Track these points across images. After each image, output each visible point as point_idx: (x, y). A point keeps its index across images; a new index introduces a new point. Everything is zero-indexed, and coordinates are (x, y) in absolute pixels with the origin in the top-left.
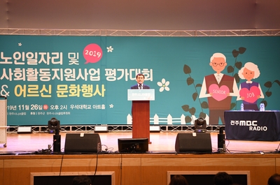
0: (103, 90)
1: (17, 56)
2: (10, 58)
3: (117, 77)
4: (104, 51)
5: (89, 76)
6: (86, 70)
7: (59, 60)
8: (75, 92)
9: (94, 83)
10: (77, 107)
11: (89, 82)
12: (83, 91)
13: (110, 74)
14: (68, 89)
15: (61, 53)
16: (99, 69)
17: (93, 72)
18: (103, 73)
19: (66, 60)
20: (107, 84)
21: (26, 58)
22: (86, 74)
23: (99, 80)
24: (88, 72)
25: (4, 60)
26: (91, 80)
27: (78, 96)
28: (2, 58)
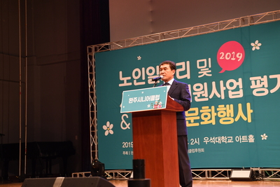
0: (250, 111)
1: (137, 74)
2: (129, 78)
3: (269, 88)
4: (247, 50)
5: (226, 92)
6: (222, 82)
7: (185, 72)
8: (209, 117)
9: (235, 102)
10: (213, 140)
11: (227, 101)
12: (219, 116)
13: (259, 85)
14: (200, 114)
15: (188, 62)
16: (240, 80)
17: (231, 85)
18: (247, 85)
19: (194, 71)
20: (256, 102)
21: (146, 76)
22: (223, 89)
23: (241, 95)
24: (225, 85)
25: (123, 82)
26: (231, 97)
27: (214, 123)
28: (121, 79)
